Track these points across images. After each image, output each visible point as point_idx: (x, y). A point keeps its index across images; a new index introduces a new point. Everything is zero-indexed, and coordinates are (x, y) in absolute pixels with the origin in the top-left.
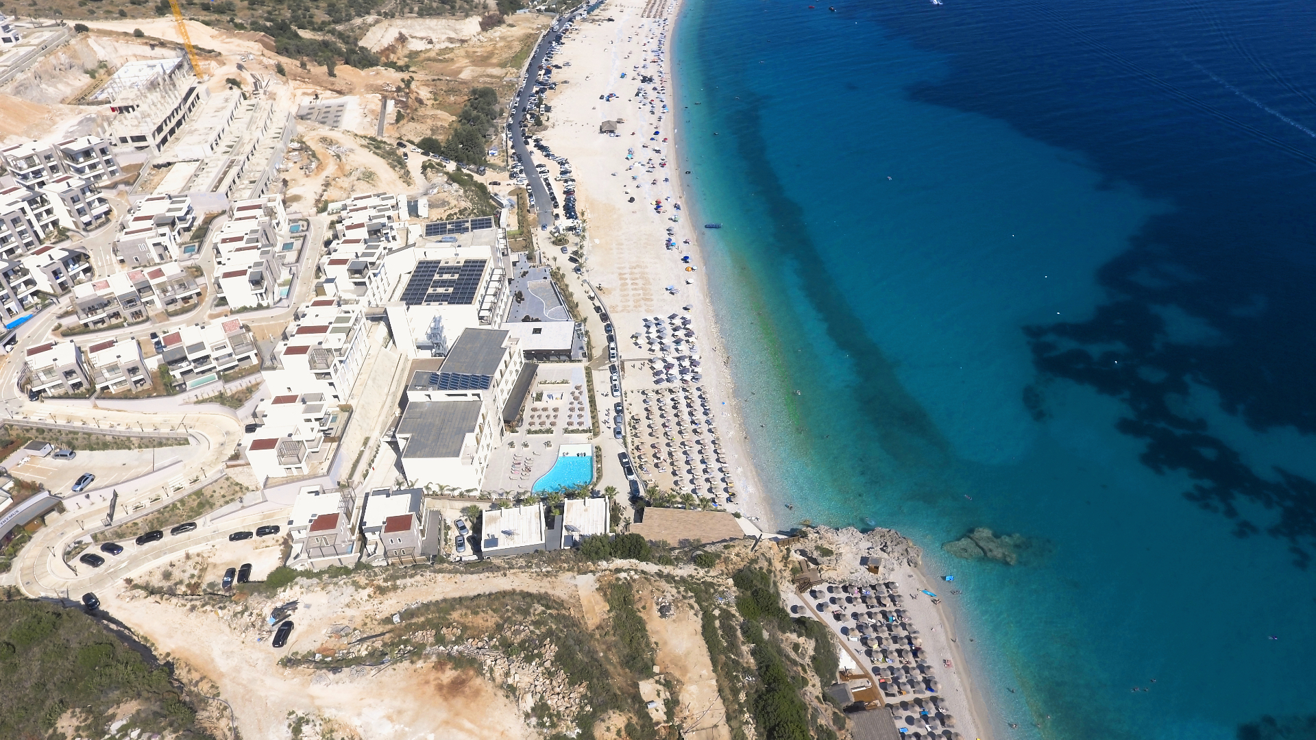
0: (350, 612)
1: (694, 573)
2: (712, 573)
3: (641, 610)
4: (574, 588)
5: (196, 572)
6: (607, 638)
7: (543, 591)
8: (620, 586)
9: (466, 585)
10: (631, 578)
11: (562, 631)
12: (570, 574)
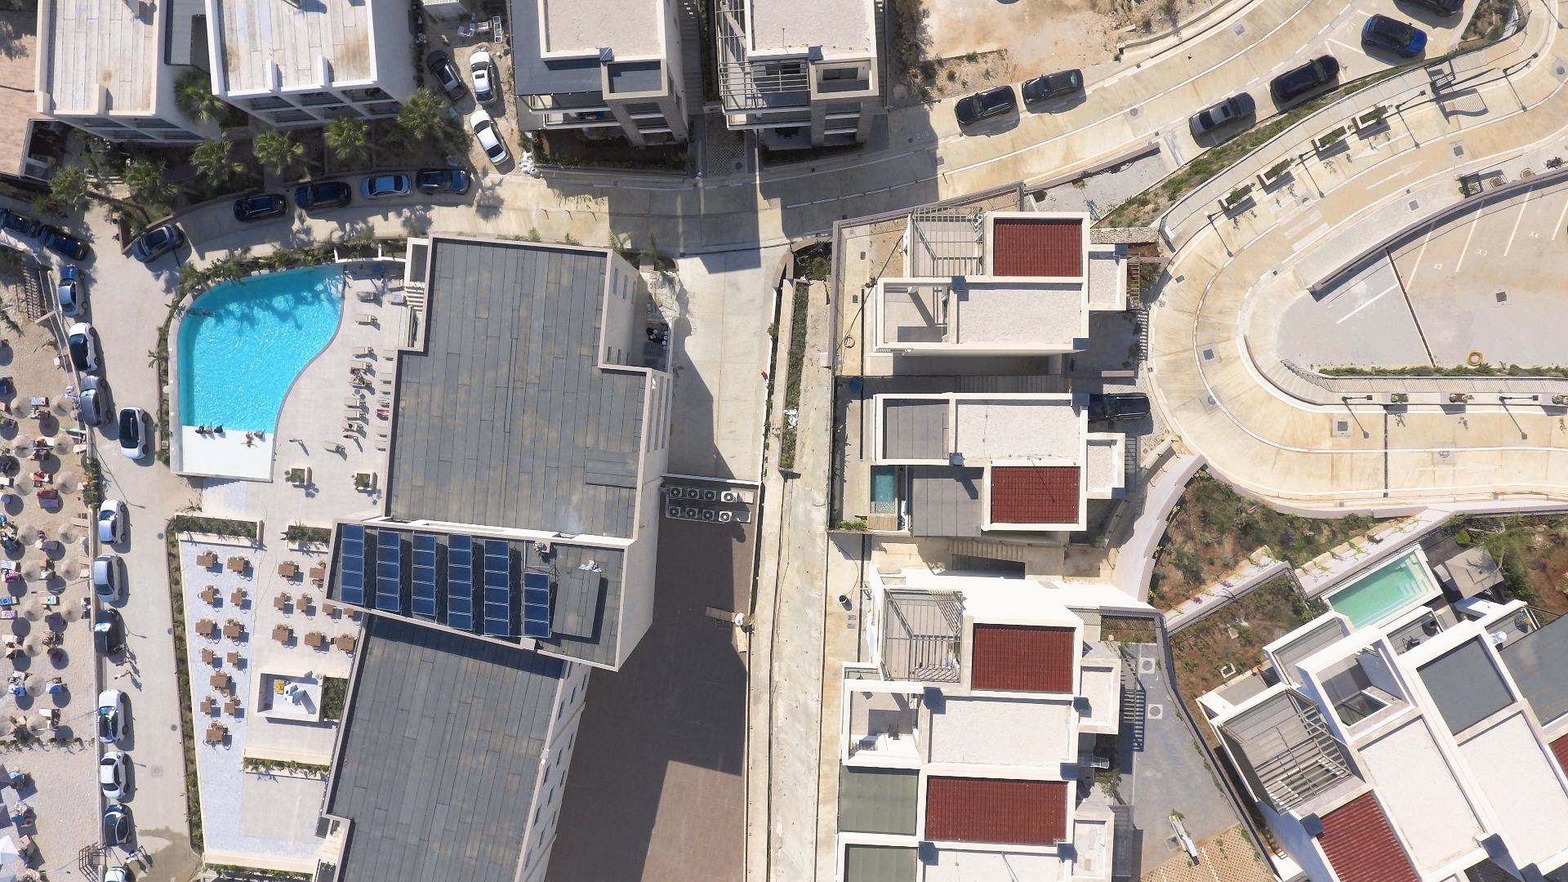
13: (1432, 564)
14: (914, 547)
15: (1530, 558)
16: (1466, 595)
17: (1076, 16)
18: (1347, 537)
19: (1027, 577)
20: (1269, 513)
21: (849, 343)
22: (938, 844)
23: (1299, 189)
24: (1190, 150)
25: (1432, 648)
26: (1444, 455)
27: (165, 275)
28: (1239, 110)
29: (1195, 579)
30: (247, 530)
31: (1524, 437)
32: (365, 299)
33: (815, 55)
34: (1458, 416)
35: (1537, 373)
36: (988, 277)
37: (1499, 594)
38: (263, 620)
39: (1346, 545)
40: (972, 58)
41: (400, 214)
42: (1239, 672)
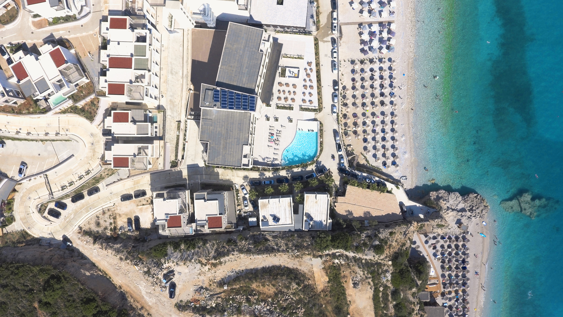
0: (202, 278)
1: (373, 259)
2: (382, 257)
3: (344, 283)
4: (311, 266)
5: (112, 221)
6: (327, 298)
7: (295, 267)
8: (335, 267)
9: (256, 261)
10: (340, 262)
11: (306, 299)
12: (309, 257)
13: (50, 105)
14: (149, 107)
15: (33, 106)
16: (43, 100)
17: (123, 213)
18: (65, 110)
19: (125, 102)
20: (79, 114)
21: (162, 147)
22: (130, 57)
23: (77, 175)
24: (100, 185)
25: (49, 92)
26: (49, 125)
27: (321, 165)
28: (90, 193)
29: (92, 102)
30: (302, 109)
31: (34, 128)
32: (276, 159)
33: (164, 200)
34: (46, 132)
35: (32, 140)
36: (130, 157)
37: (38, 100)
38: (300, 89)
39: (65, 108)
40: (144, 205)
41: (266, 177)
42: (83, 86)
